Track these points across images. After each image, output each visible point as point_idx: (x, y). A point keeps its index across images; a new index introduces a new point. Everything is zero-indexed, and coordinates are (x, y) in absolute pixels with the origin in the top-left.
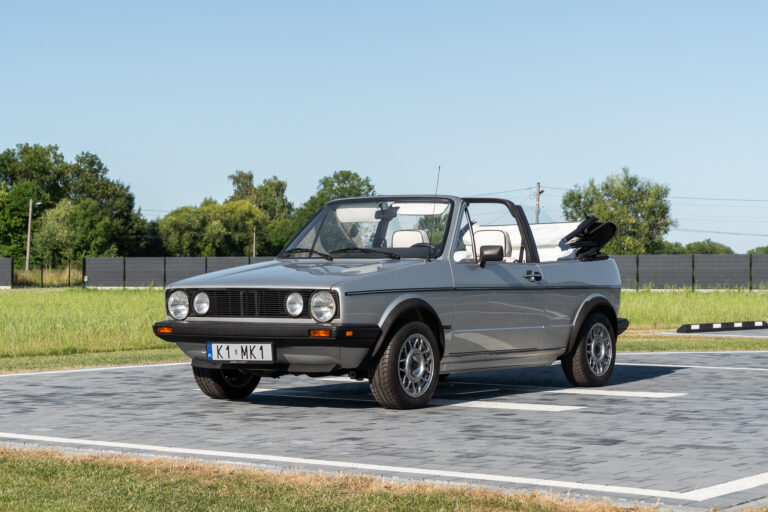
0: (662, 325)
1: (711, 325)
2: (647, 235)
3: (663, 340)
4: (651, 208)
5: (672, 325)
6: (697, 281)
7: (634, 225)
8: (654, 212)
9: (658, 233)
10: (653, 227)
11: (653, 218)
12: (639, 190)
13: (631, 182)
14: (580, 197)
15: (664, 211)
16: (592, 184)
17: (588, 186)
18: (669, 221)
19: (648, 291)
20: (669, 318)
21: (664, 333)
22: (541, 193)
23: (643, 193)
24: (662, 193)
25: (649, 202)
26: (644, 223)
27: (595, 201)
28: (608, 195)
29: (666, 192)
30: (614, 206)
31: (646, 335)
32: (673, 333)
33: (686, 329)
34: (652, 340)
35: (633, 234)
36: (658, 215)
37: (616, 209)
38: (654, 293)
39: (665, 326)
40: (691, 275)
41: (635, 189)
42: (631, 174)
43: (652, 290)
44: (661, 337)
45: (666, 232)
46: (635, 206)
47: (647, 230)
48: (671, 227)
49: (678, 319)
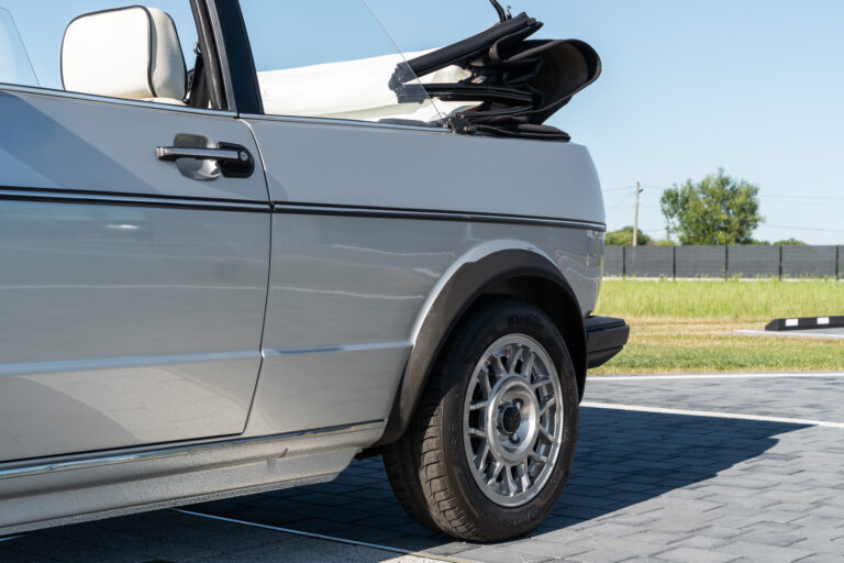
0: (745, 317)
1: (815, 319)
2: (737, 230)
3: (744, 344)
4: (742, 205)
5: (759, 318)
6: (784, 270)
7: (725, 222)
8: (744, 210)
9: (748, 229)
10: (743, 222)
11: (743, 215)
12: (732, 189)
13: (724, 182)
14: (677, 195)
15: (753, 209)
16: (689, 182)
17: (685, 184)
18: (757, 217)
19: (737, 281)
20: (755, 308)
21: (747, 331)
22: (640, 191)
23: (734, 191)
24: (752, 192)
25: (740, 200)
26: (735, 220)
27: (691, 199)
28: (704, 193)
29: (755, 191)
30: (709, 203)
31: (720, 333)
32: (758, 330)
33: (778, 325)
34: (728, 344)
35: (725, 230)
36: (748, 212)
37: (710, 206)
38: (743, 283)
39: (749, 319)
40: (778, 265)
41: (728, 188)
42: (725, 175)
43: (740, 280)
44: (741, 338)
45: (755, 227)
46: (727, 203)
47: (738, 226)
48: (759, 223)
49: (767, 311)
